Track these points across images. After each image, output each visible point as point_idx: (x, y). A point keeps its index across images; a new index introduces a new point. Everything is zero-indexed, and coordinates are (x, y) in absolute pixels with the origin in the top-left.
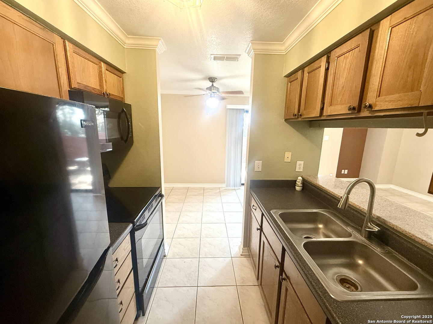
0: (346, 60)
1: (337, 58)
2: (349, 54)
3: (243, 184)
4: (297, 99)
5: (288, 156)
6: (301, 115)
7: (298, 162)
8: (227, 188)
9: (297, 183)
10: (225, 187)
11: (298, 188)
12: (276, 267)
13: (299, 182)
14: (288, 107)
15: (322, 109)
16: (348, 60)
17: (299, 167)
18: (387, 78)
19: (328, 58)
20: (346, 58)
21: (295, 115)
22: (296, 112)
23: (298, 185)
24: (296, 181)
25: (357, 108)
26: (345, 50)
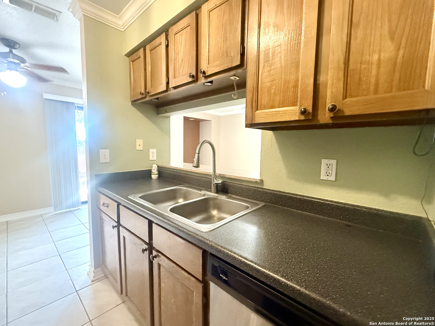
0: (182, 36)
1: (175, 35)
2: (183, 32)
3: (84, 203)
4: (142, 77)
5: (140, 144)
6: (148, 93)
7: (151, 151)
8: (56, 212)
9: (152, 171)
10: (52, 213)
11: (154, 177)
12: (144, 251)
13: (155, 169)
14: (133, 88)
15: (168, 83)
16: (183, 37)
17: (152, 155)
18: (212, 50)
19: (167, 36)
20: (182, 35)
21: (143, 94)
22: (143, 91)
23: (154, 173)
24: (151, 170)
25: (195, 76)
26: (180, 28)
